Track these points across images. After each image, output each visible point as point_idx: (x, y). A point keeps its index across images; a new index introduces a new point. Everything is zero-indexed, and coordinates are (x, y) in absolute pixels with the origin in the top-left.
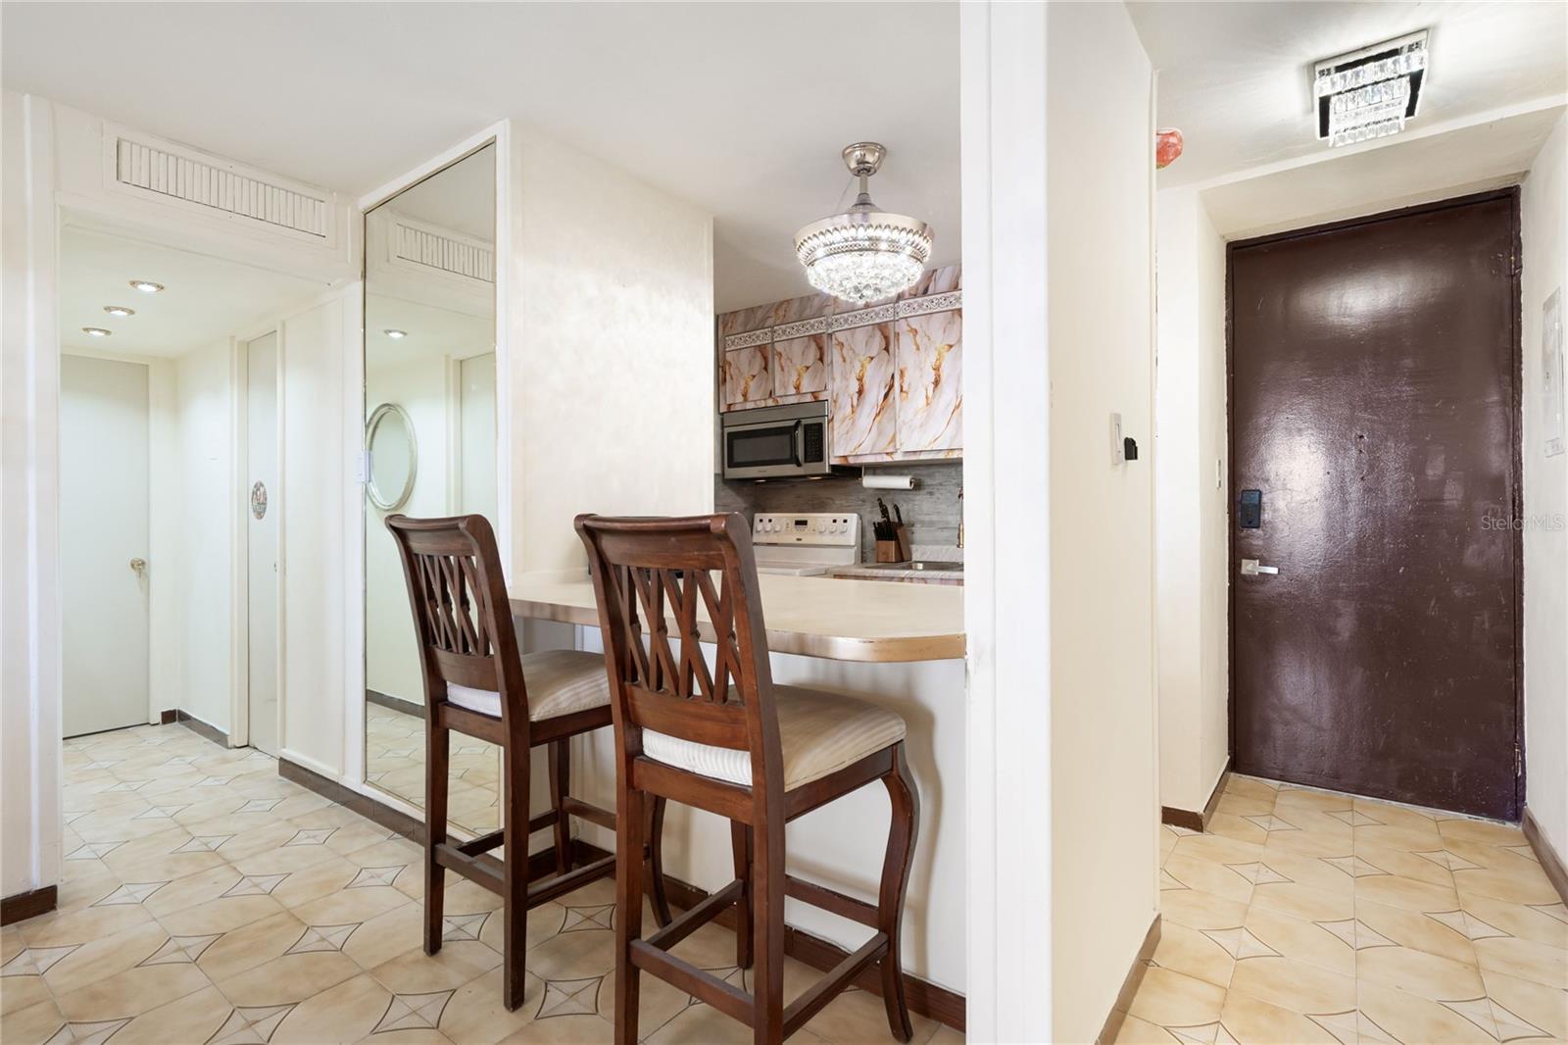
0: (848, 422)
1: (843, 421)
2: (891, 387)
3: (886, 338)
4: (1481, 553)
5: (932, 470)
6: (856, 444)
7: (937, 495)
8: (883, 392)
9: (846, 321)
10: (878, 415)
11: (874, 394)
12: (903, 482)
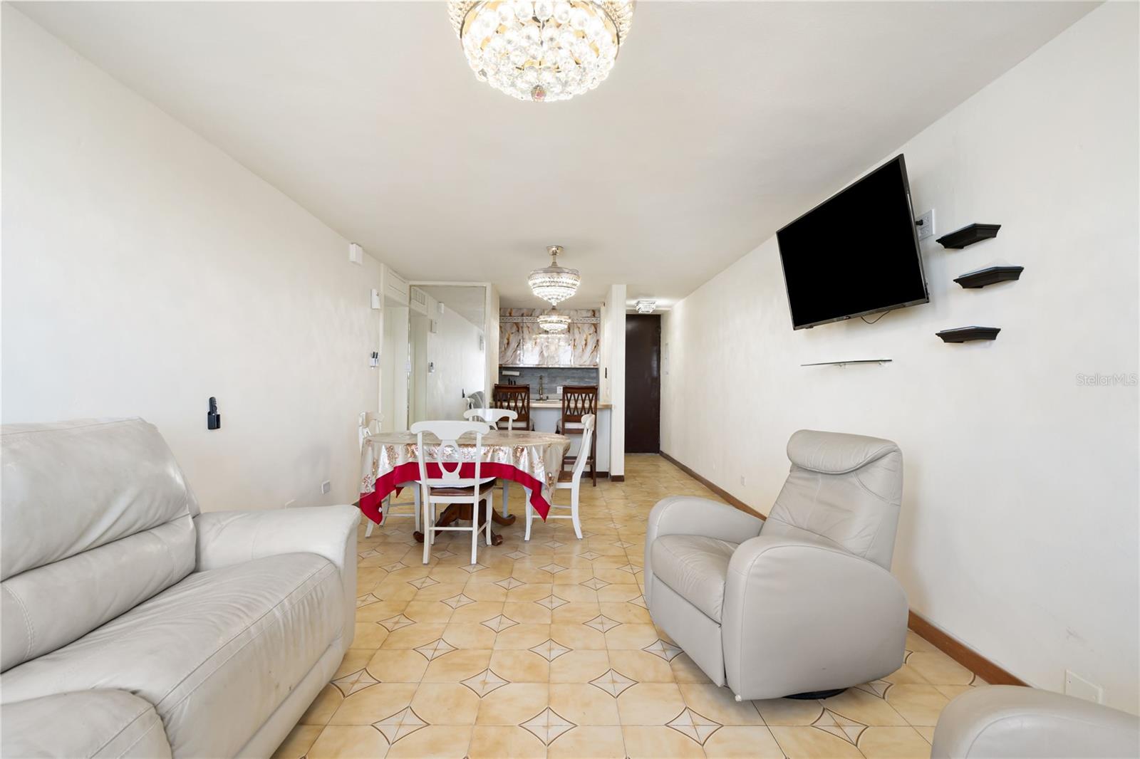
0: (503, 353)
1: (501, 352)
3: (518, 327)
4: (653, 394)
5: (524, 369)
6: (505, 360)
7: (524, 378)
8: (517, 345)
9: (503, 319)
10: (514, 352)
11: (513, 345)
12: (517, 373)
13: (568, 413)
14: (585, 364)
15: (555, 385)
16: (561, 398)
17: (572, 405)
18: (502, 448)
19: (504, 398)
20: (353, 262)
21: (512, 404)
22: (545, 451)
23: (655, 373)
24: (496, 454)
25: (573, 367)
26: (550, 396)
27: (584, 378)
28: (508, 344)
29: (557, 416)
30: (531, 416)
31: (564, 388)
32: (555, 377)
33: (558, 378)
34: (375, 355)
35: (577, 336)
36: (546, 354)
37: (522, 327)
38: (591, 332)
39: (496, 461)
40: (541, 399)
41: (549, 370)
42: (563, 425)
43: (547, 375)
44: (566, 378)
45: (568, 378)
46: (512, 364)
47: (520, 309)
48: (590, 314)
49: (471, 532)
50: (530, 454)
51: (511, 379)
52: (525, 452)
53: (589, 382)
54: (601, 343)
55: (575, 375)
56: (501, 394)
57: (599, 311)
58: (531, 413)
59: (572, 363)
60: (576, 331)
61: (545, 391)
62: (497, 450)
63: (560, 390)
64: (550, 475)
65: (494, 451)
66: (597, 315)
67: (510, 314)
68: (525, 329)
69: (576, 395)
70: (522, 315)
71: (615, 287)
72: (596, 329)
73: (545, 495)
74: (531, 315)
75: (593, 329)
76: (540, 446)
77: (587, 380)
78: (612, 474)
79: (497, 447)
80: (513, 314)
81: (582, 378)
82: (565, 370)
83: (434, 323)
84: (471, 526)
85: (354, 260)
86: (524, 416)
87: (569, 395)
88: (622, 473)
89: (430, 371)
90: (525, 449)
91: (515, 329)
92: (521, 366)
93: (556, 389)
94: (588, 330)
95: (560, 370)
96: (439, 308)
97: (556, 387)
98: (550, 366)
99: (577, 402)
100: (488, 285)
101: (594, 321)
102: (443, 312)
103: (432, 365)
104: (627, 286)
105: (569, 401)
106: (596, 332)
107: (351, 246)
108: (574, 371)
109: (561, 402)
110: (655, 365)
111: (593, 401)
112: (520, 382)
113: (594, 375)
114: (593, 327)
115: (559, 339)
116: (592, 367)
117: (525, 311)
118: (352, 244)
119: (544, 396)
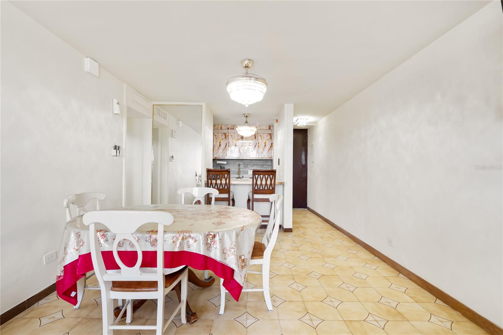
0: (217, 151)
1: (216, 150)
2: (226, 145)
3: (226, 136)
4: (303, 175)
5: (229, 160)
6: (218, 155)
7: (230, 165)
8: (225, 146)
9: (217, 131)
10: (223, 150)
11: (223, 146)
12: (225, 163)
13: (256, 188)
14: (265, 157)
15: (247, 169)
16: (252, 177)
17: (259, 182)
18: (192, 235)
19: (213, 178)
20: (88, 72)
21: (219, 182)
22: (237, 235)
23: (304, 163)
24: (185, 241)
25: (258, 159)
26: (244, 176)
27: (264, 165)
28: (220, 145)
29: (249, 189)
30: (231, 190)
31: (253, 171)
32: (247, 165)
33: (249, 165)
34: (116, 148)
35: (260, 141)
36: (242, 152)
37: (228, 136)
38: (268, 138)
39: (185, 250)
40: (239, 178)
41: (244, 161)
42: (253, 196)
43: (242, 163)
44: (254, 165)
45: (255, 165)
46: (222, 157)
47: (227, 125)
48: (268, 128)
49: (155, 331)
50: (221, 240)
51: (222, 166)
52: (217, 238)
53: (267, 168)
54: (274, 145)
55: (259, 164)
56: (211, 175)
57: (273, 126)
58: (232, 188)
59: (257, 157)
60: (259, 138)
61: (242, 173)
62: (186, 238)
63: (250, 173)
64: (243, 258)
65: (183, 239)
66: (272, 128)
67: (221, 128)
68: (230, 137)
69: (262, 176)
70: (228, 129)
71: (286, 105)
72: (271, 136)
73: (238, 278)
74: (233, 129)
75: (269, 137)
76: (231, 230)
77: (265, 166)
78: (285, 227)
79: (187, 235)
80: (222, 128)
81: (262, 166)
82: (253, 161)
83: (174, 132)
84: (155, 324)
85: (89, 71)
86: (226, 189)
87: (257, 176)
88: (290, 226)
89: (171, 161)
90: (217, 236)
91: (224, 136)
92: (227, 158)
93: (248, 172)
94: (267, 137)
95: (250, 161)
96: (178, 124)
97: (248, 170)
98: (244, 159)
99: (262, 181)
100: (204, 105)
101: (270, 132)
102: (181, 126)
103: (172, 157)
104: (294, 104)
105: (257, 180)
106: (271, 138)
107: (86, 59)
108: (258, 161)
109: (252, 179)
110: (303, 157)
111: (273, 180)
112: (227, 168)
113: (270, 163)
114: (269, 136)
115: (250, 143)
116: (269, 159)
117: (230, 126)
118: (87, 57)
119: (241, 176)
